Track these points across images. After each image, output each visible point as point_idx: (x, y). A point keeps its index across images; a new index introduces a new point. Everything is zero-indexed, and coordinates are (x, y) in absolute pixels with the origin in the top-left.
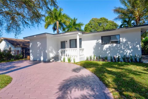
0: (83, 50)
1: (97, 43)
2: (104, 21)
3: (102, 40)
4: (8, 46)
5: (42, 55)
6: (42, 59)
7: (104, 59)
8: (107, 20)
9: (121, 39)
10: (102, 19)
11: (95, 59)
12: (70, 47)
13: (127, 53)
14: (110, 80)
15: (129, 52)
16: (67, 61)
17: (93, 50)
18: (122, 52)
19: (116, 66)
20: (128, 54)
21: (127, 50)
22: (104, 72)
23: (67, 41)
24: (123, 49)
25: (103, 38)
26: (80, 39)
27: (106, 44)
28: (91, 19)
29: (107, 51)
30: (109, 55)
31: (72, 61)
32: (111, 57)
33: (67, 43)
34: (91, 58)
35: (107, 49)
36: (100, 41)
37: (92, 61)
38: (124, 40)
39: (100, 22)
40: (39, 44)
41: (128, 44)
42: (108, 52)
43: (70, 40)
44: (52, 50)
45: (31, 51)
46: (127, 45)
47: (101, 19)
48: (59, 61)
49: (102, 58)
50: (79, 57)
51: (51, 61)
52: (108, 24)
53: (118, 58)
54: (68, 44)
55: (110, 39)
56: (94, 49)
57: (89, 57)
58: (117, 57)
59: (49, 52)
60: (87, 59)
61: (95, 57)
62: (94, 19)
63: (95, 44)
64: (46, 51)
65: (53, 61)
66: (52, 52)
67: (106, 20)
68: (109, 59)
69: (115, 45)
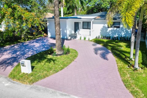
1: (104, 27)
7: (108, 38)
12: (83, 28)
14: (110, 48)
15: (123, 33)
16: (83, 39)
17: (100, 31)
19: (114, 43)
22: (108, 46)
23: (80, 23)
30: (111, 35)
31: (87, 39)
33: (80, 24)
34: (99, 37)
35: (110, 31)
36: (106, 25)
37: (100, 39)
38: (122, 26)
42: (110, 33)
43: (83, 22)
48: (77, 39)
51: (69, 38)
60: (96, 38)
63: (102, 27)
65: (71, 39)
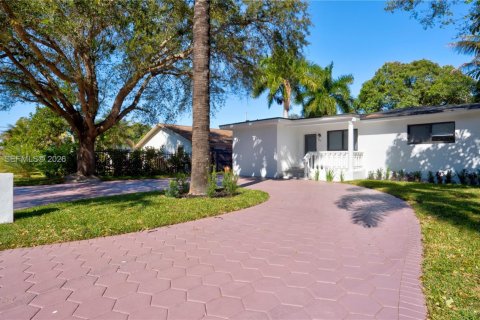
0: (361, 155)
1: (396, 142)
2: (424, 70)
3: (409, 132)
4: (175, 143)
5: (265, 165)
6: (264, 173)
7: (412, 176)
8: (435, 66)
9: (457, 131)
10: (419, 65)
11: (390, 176)
12: (328, 149)
13: (472, 164)
15: (476, 161)
16: (325, 179)
17: (384, 157)
18: (459, 161)
20: (474, 167)
21: (472, 157)
23: (320, 135)
24: (462, 155)
25: (411, 128)
26: (356, 131)
27: (420, 142)
28: (381, 67)
29: (421, 158)
30: (426, 168)
31: (337, 179)
32: (430, 173)
33: (321, 138)
34: (380, 175)
35: (422, 153)
36: (404, 136)
38: (467, 134)
39: (411, 74)
40: (256, 141)
41: (475, 144)
42: (422, 162)
43: (329, 132)
44: (286, 153)
45: (234, 156)
46: (473, 146)
47: (415, 64)
48: (306, 179)
49: (408, 176)
50: (351, 170)
51: (285, 177)
52: (437, 78)
53: (449, 176)
54: (322, 142)
55: (431, 131)
56: (388, 154)
57: (376, 172)
58: (446, 173)
59: (281, 158)
60: (371, 177)
61: (391, 173)
62: (391, 65)
64: (276, 157)
65: (290, 178)
66: (286, 159)
67: (432, 68)
68: (425, 176)
69: (441, 145)
